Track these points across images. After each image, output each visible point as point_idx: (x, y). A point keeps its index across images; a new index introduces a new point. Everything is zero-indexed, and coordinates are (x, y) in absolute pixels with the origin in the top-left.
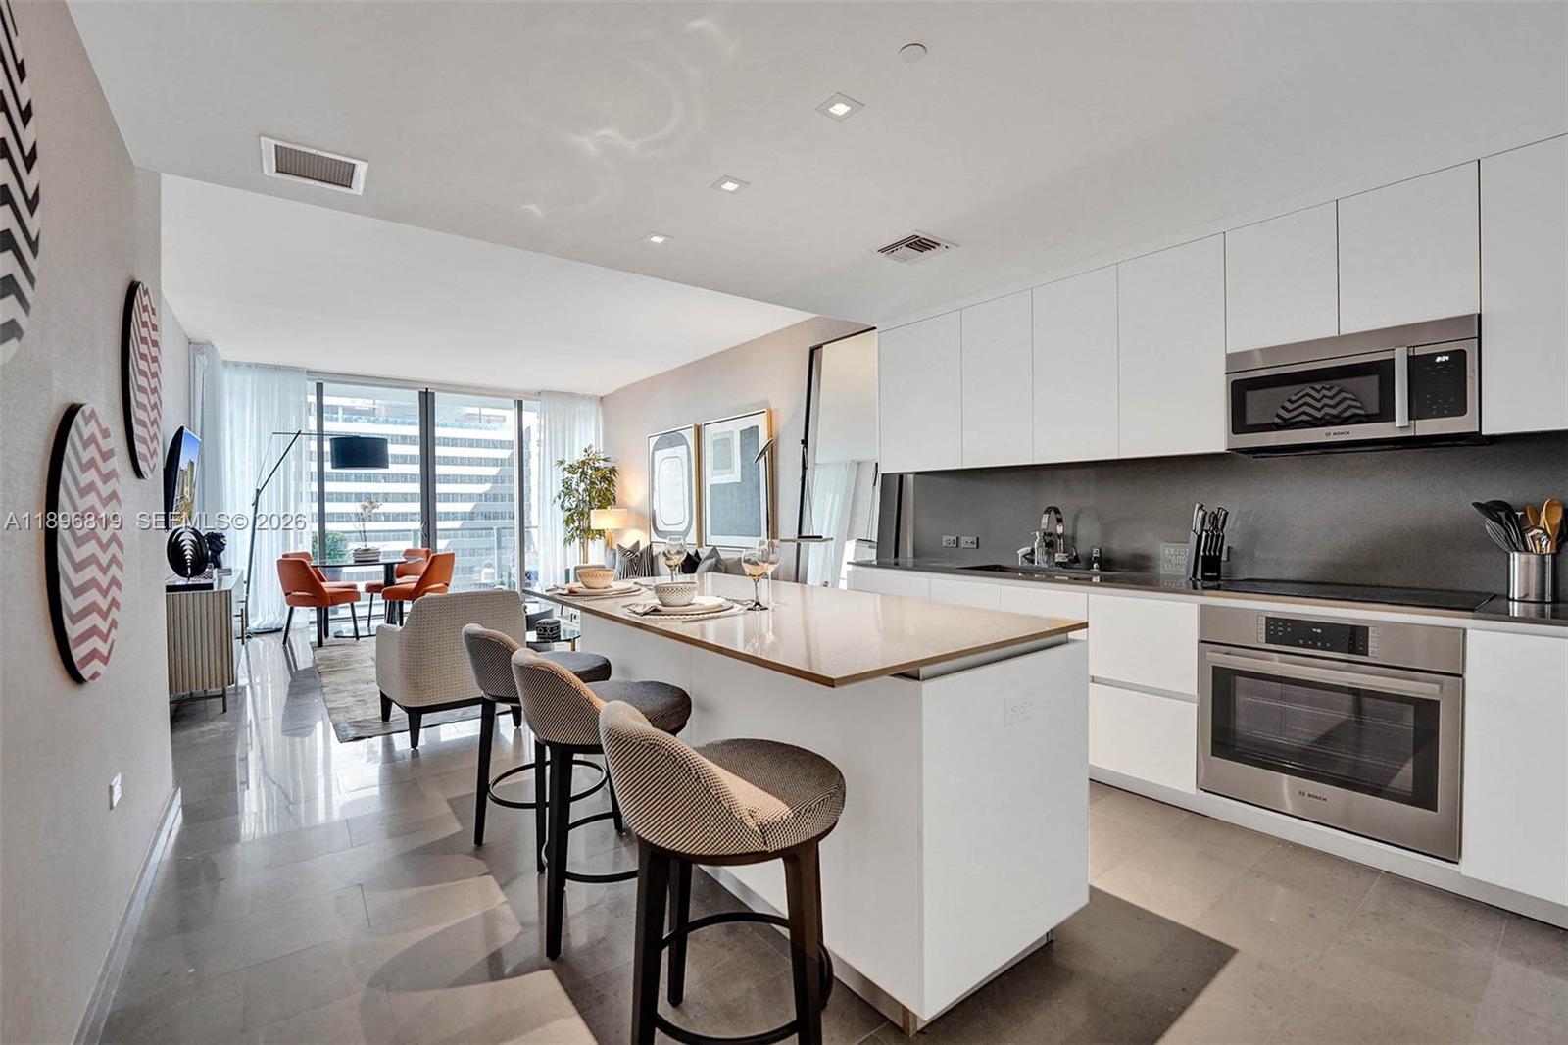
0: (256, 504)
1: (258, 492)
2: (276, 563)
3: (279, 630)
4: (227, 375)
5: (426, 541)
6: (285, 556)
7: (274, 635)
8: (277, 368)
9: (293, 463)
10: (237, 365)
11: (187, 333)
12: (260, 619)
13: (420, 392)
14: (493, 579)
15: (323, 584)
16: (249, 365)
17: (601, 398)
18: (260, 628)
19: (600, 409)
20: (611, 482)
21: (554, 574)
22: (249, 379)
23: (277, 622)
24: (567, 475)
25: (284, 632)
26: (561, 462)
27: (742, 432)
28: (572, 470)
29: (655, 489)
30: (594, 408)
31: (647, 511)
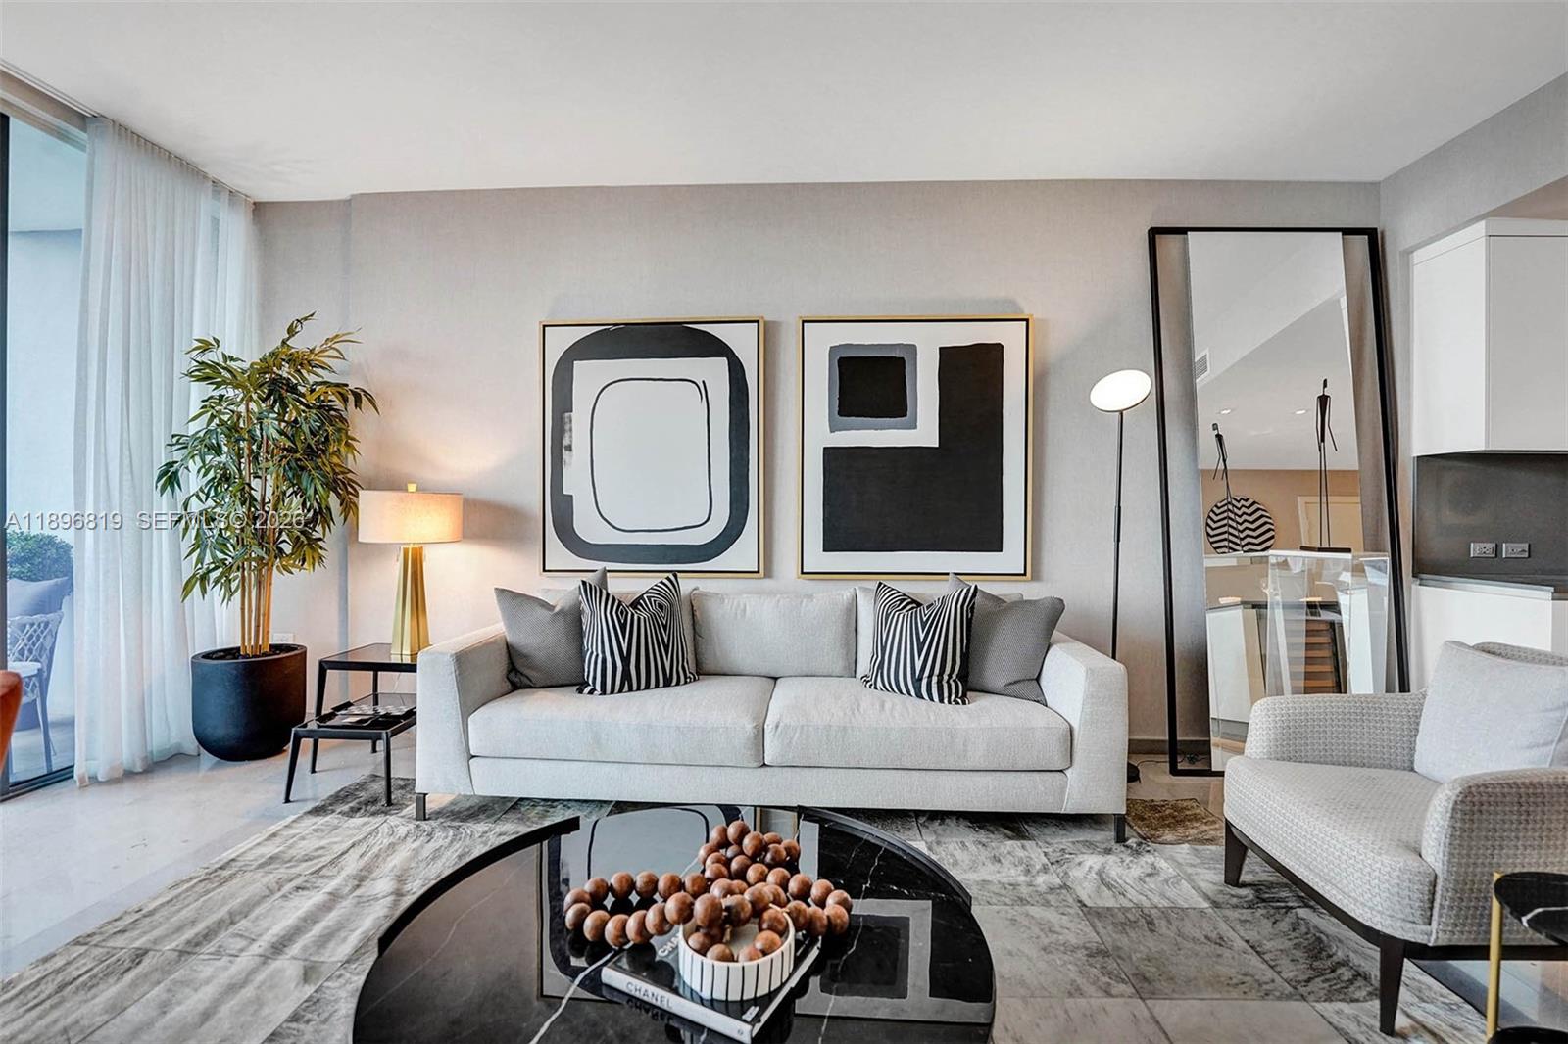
17: (257, 203)
27: (947, 353)
29: (569, 448)
30: (236, 229)
31: (530, 495)
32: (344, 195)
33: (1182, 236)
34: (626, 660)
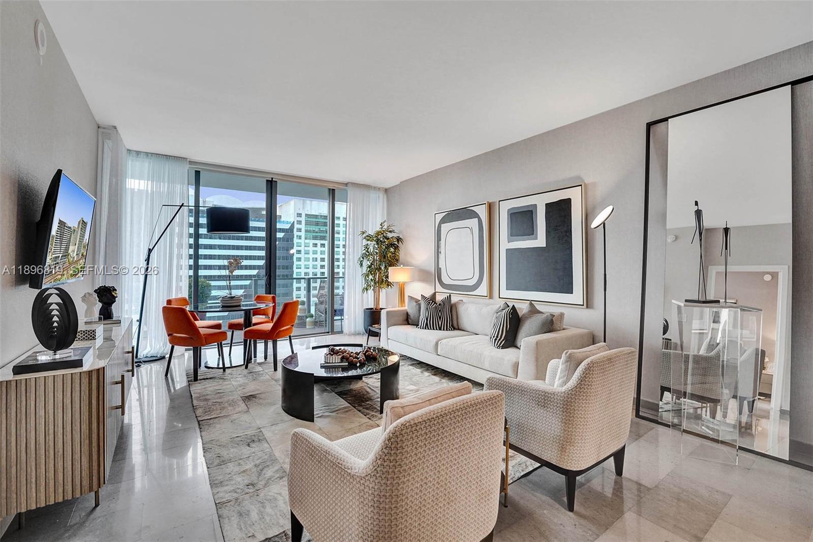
0: (148, 260)
1: (150, 251)
2: (162, 308)
3: (163, 358)
4: (130, 162)
5: (268, 289)
6: (169, 302)
7: (159, 362)
8: (167, 157)
9: (177, 230)
10: (138, 153)
11: (96, 119)
12: (148, 349)
13: (267, 181)
14: (305, 313)
15: (196, 322)
16: (147, 154)
17: (386, 189)
18: (149, 356)
19: (385, 196)
20: (397, 248)
21: (355, 312)
22: (147, 165)
23: (160, 352)
24: (365, 242)
25: (166, 360)
26: (363, 233)
27: (548, 206)
28: (369, 238)
29: (440, 253)
30: (382, 196)
31: (432, 268)
32: (399, 183)
33: (666, 122)
34: (427, 320)
